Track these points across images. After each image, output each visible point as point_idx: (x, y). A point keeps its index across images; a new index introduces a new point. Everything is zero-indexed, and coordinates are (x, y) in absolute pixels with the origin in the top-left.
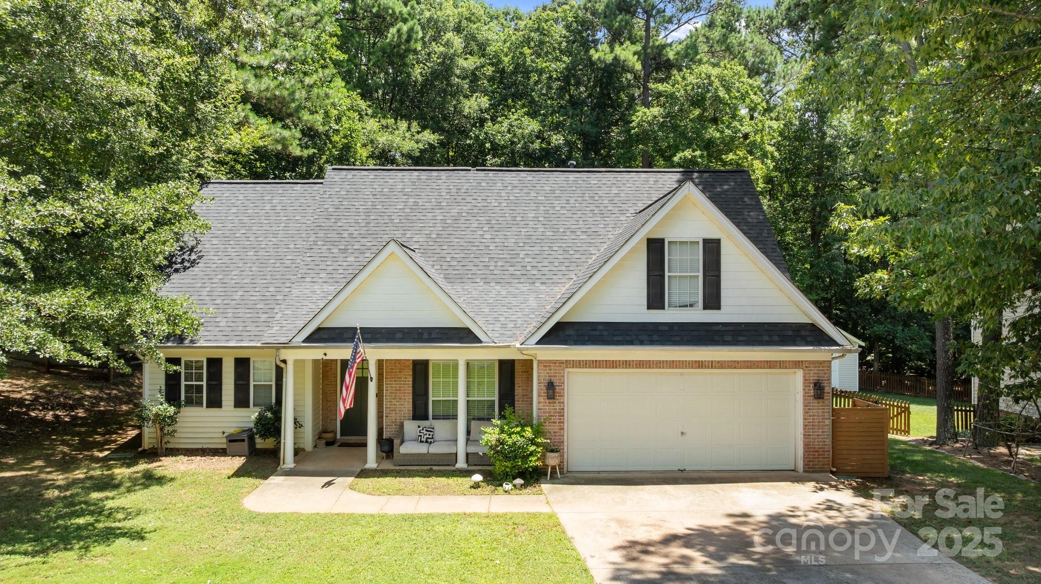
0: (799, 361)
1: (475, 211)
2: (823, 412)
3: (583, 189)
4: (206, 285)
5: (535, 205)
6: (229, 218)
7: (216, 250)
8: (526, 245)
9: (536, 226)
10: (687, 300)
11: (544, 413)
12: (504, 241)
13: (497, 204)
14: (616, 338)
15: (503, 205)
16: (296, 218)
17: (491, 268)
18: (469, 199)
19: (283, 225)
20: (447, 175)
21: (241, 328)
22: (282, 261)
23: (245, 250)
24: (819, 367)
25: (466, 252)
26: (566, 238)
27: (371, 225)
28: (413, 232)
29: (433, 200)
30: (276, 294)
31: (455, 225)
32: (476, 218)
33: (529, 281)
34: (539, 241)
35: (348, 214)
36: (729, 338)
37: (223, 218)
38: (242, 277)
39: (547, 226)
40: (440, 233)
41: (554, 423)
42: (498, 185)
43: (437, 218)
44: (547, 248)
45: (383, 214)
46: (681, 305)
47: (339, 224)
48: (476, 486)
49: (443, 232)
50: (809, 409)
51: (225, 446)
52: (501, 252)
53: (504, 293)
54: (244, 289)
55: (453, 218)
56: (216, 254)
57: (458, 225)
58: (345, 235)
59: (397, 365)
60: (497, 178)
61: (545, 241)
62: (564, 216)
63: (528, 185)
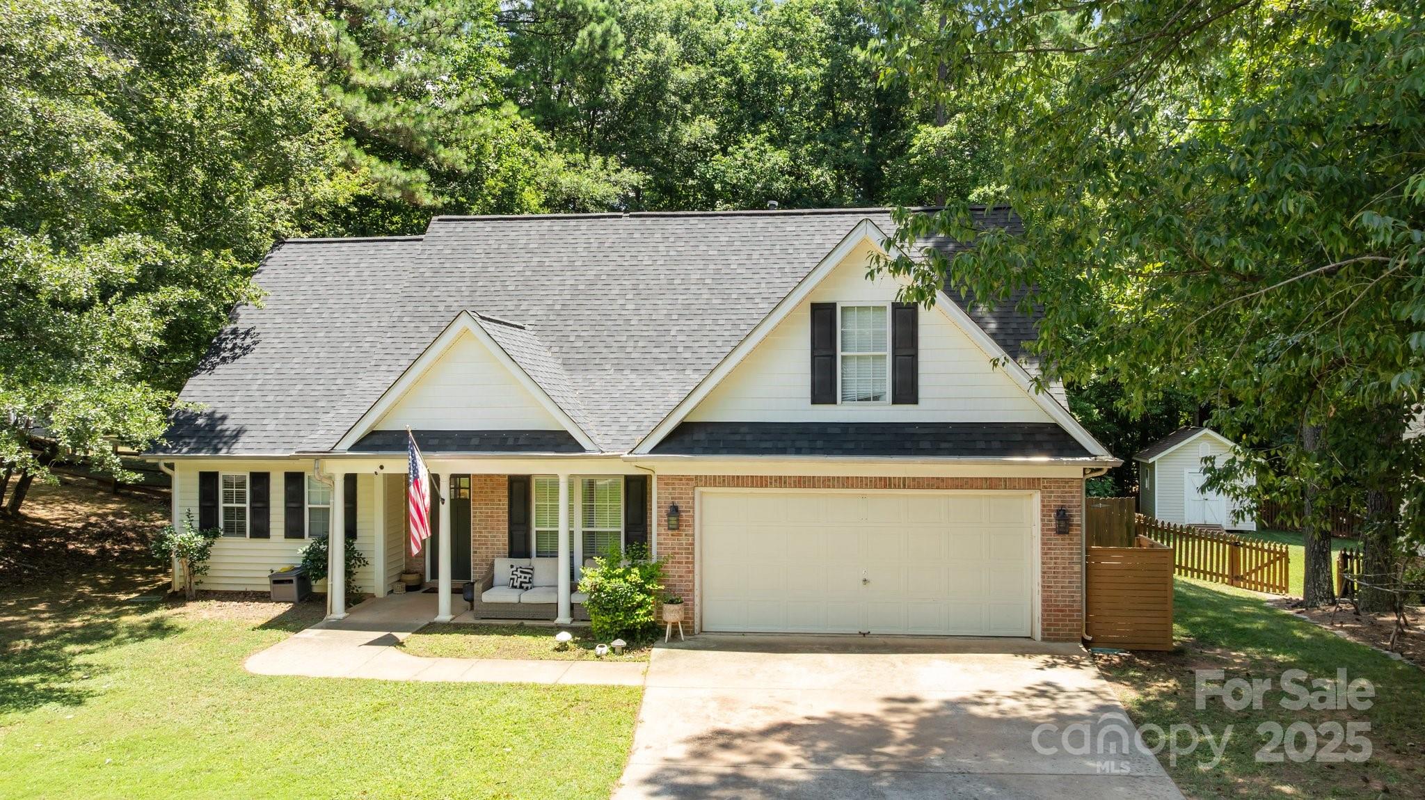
0: (1034, 479)
1: (619, 272)
2: (1071, 554)
3: (773, 238)
4: (258, 377)
5: (704, 262)
6: (302, 288)
7: (279, 330)
8: (681, 317)
9: (699, 292)
10: (870, 391)
11: (665, 549)
12: (650, 312)
13: (650, 263)
14: (763, 445)
15: (659, 263)
16: (387, 287)
17: (628, 350)
18: (614, 256)
19: (368, 296)
20: (589, 224)
21: (292, 433)
22: (359, 344)
23: (315, 330)
24: (1064, 487)
25: (597, 328)
26: (739, 306)
27: (478, 294)
28: (531, 302)
29: (565, 259)
30: (344, 387)
31: (588, 292)
32: (618, 282)
33: (677, 367)
34: (700, 312)
35: (449, 280)
36: (924, 445)
37: (293, 288)
38: (304, 366)
39: (716, 291)
40: (568, 302)
41: (679, 563)
42: (656, 236)
43: (567, 282)
44: (710, 322)
45: (495, 279)
46: (861, 397)
47: (435, 293)
48: (563, 647)
49: (571, 302)
50: (1049, 549)
51: (268, 589)
52: (645, 328)
53: (638, 384)
54: (305, 382)
55: (588, 283)
56: (277, 335)
57: (592, 292)
58: (441, 308)
59: (488, 482)
60: (656, 227)
61: (709, 312)
62: (741, 276)
63: (699, 235)
